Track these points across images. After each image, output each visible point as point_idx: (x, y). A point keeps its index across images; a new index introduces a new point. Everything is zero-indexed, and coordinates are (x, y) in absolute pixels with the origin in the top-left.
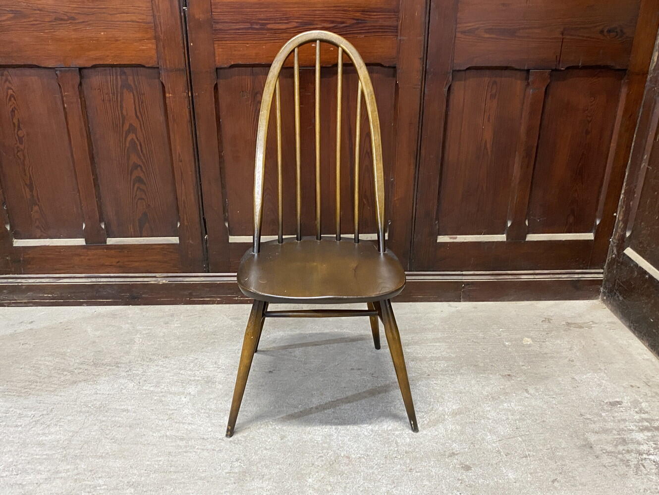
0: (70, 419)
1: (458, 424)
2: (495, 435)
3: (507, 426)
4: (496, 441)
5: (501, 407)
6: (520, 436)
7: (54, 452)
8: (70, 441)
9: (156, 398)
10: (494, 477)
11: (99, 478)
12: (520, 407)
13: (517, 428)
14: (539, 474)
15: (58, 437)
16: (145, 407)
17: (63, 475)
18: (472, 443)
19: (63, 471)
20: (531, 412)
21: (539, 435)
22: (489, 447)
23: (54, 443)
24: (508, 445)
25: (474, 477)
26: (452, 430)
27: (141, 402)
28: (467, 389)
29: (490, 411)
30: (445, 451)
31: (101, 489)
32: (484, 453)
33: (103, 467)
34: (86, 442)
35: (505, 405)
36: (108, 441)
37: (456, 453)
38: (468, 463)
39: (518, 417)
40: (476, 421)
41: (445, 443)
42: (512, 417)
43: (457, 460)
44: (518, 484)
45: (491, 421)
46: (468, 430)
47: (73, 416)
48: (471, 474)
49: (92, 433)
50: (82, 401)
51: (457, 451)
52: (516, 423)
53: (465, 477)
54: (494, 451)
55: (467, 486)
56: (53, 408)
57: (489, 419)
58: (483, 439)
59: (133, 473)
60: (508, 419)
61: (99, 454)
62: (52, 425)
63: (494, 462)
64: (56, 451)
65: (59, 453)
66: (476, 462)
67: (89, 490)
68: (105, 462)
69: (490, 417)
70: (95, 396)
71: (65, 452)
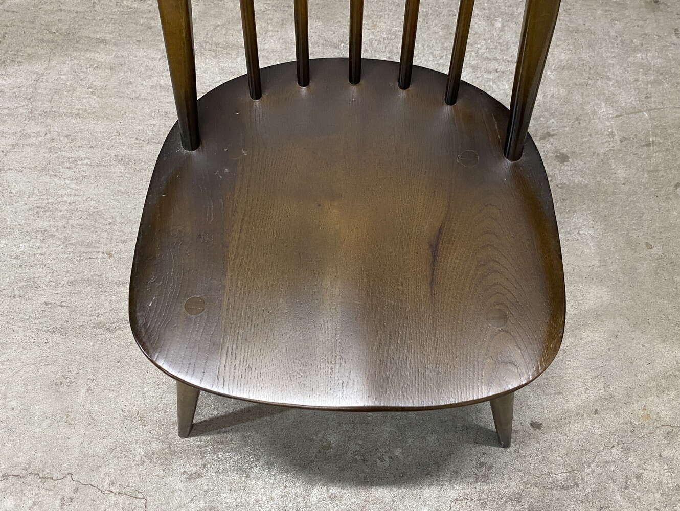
0: (30, 52)
1: (563, 85)
2: (612, 106)
3: (633, 93)
4: (612, 118)
5: (631, 59)
6: (649, 110)
7: (17, 105)
8: (36, 89)
9: (142, 21)
10: (597, 175)
11: (79, 147)
12: (659, 61)
13: (646, 97)
14: (660, 173)
15: (18, 80)
16: (129, 36)
17: (33, 140)
18: (577, 119)
19: (32, 135)
20: (673, 70)
21: (675, 110)
22: (600, 126)
23: (15, 90)
24: (627, 124)
25: (569, 173)
26: (552, 96)
27: (122, 27)
28: (587, 24)
29: (613, 64)
30: (537, 130)
31: (82, 164)
32: (590, 135)
33: (81, 131)
34: (56, 92)
35: (639, 55)
36: (84, 90)
37: (552, 133)
38: (565, 150)
39: (652, 78)
40: (590, 82)
41: (540, 117)
42: (644, 77)
43: (552, 144)
44: (626, 188)
45: (611, 83)
46: (577, 97)
47: (33, 47)
48: (566, 168)
49: (62, 77)
50: (43, 22)
51: (553, 130)
52: (647, 89)
53: (557, 172)
54: (606, 133)
55: (557, 186)
56: (6, 33)
57: (609, 79)
58: (594, 113)
59: (121, 143)
60: (637, 80)
61: (74, 111)
62: (8, 61)
63: (602, 151)
64: (19, 104)
65: (24, 106)
66: (577, 150)
67: (67, 165)
68: (84, 123)
69: (612, 76)
70: (59, 13)
71: (30, 106)
